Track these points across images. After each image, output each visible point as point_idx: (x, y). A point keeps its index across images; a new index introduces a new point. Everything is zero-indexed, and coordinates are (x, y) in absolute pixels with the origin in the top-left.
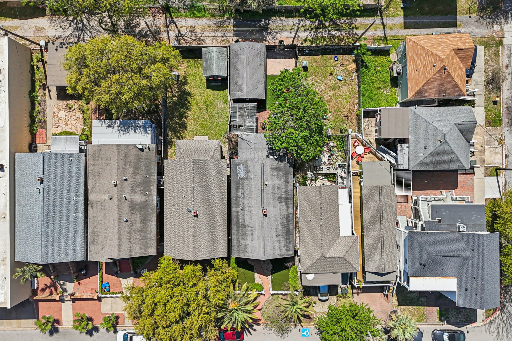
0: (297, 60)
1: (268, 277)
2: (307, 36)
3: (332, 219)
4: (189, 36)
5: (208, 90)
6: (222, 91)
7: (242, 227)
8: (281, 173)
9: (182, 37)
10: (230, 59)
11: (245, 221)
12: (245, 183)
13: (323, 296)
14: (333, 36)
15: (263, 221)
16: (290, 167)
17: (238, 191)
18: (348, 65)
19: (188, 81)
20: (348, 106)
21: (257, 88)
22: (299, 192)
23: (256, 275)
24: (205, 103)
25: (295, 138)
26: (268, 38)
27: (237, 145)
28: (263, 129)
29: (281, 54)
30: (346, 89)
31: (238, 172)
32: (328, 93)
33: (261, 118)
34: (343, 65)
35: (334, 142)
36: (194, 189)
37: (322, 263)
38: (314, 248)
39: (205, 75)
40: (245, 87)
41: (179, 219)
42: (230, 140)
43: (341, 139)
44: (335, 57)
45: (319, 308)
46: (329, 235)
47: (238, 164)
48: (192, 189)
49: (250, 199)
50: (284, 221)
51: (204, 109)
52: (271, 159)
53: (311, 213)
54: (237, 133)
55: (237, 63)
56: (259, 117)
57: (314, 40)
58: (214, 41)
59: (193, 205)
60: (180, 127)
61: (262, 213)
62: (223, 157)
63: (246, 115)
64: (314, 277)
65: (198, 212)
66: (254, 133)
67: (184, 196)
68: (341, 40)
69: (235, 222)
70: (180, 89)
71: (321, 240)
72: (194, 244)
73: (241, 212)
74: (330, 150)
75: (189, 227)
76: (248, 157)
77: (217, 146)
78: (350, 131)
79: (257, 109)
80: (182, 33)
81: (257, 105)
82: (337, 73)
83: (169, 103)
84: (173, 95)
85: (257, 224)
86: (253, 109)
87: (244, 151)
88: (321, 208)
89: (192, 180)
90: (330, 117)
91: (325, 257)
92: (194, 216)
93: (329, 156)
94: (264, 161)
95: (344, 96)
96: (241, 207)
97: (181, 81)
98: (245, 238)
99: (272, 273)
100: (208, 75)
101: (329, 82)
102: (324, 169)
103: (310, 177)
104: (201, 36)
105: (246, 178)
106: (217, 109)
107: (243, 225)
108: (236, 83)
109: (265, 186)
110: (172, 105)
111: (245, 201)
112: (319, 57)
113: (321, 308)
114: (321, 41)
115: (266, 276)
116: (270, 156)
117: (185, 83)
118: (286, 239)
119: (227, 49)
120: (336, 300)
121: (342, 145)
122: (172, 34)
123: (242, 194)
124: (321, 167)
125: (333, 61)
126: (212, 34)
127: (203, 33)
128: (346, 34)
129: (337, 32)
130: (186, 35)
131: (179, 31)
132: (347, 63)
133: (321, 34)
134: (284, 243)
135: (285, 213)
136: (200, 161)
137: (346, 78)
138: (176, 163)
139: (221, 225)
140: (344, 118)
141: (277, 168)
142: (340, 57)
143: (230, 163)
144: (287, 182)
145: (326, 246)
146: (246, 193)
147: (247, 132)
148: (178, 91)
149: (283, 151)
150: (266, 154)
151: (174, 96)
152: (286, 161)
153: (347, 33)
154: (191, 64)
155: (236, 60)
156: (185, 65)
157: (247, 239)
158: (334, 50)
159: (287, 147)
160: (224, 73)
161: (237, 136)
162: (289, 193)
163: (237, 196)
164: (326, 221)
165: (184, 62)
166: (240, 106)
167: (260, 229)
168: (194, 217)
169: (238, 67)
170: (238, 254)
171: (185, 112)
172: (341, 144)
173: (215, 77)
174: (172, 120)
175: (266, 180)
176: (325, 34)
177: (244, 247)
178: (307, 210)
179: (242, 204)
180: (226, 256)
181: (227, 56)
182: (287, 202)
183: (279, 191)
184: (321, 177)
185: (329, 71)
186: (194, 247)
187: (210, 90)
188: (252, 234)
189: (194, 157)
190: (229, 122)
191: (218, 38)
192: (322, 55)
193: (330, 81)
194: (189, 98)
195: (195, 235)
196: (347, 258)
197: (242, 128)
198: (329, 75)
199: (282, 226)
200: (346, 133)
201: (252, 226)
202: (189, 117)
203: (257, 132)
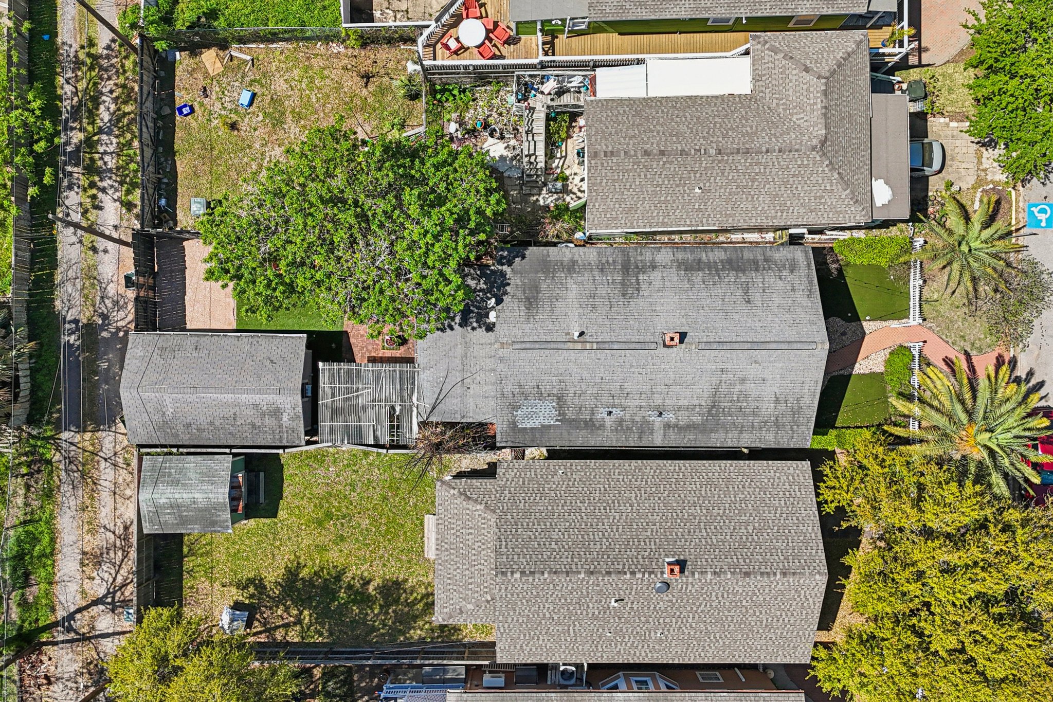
0: (188, 232)
1: (867, 332)
2: (115, 200)
3: (698, 118)
4: (113, 572)
5: (282, 514)
6: (285, 470)
7: (717, 415)
8: (543, 286)
9: (115, 592)
10: (178, 447)
11: (697, 402)
12: (576, 401)
13: (931, 159)
14: (117, 118)
15: (702, 346)
16: (523, 257)
17: (600, 425)
18: (206, 75)
19: (251, 575)
20: (336, 74)
21: (272, 361)
22: (607, 228)
23: (861, 368)
24: (320, 523)
25: (429, 236)
26: (120, 324)
27: (452, 425)
28: (403, 341)
29: (171, 283)
30: (282, 80)
31: (537, 424)
32: (292, 136)
33: (370, 347)
34: (205, 88)
35: (449, 121)
36: (592, 573)
37: (841, 153)
38: (794, 176)
39: (227, 526)
40: (265, 399)
41: (690, 620)
42: (438, 447)
43: (439, 96)
44: (181, 113)
45: (963, 172)
46: (751, 127)
47: (513, 425)
48: (593, 578)
49: (629, 387)
50: (698, 277)
51: (339, 526)
52: (497, 317)
53: (677, 186)
54: (415, 428)
55: (189, 425)
56: (367, 355)
57: (128, 179)
58: (128, 492)
59: (647, 576)
60: (397, 601)
61: (675, 349)
62: (490, 472)
63: (358, 396)
64: (881, 181)
65: (667, 560)
66: (414, 372)
67: (613, 603)
68: (129, 96)
69: (700, 436)
70: (278, 601)
71: (767, 151)
72: (775, 574)
73: (670, 417)
74: (473, 132)
75: (716, 588)
76: (490, 390)
77: (456, 492)
78: (411, 67)
79: (339, 360)
80: (102, 591)
81: (324, 360)
82: (229, 106)
83: (321, 635)
84: (295, 624)
85: (709, 366)
86: (339, 373)
87: (471, 403)
88: (662, 153)
89: (563, 578)
90: (369, 129)
91: (825, 142)
92: (682, 571)
93: (492, 135)
94: (505, 340)
95: (304, 86)
96: (654, 418)
97: (252, 596)
98: (754, 405)
99: (856, 318)
100: (227, 515)
101: (257, 133)
102: (532, 152)
103: (555, 196)
104: (114, 533)
105: (559, 398)
106: (340, 487)
107: (709, 412)
108: (254, 426)
109: (586, 338)
110: (327, 627)
111: (632, 403)
112: (182, 165)
113: (964, 165)
114: (129, 156)
115: (863, 338)
116: (488, 321)
117: (258, 584)
118: (757, 270)
119: (148, 454)
120: (942, 120)
121: (456, 92)
122: (105, 623)
123: (610, 413)
124: (527, 159)
125: (192, 121)
126: (105, 496)
127: (105, 527)
128: (109, 78)
129: (102, 108)
130: (111, 580)
131: (95, 603)
132: (199, 76)
133: (107, 158)
134: (771, 279)
135: (673, 276)
136: (504, 550)
137: (247, 79)
138: (506, 626)
139: (709, 483)
140: (371, 87)
141: (528, 299)
142: (181, 97)
143: (511, 447)
144: (571, 267)
145: (786, 137)
146: (605, 399)
147: (412, 393)
148: (282, 607)
149: (473, 279)
150: (481, 332)
151: (299, 622)
152: (505, 268)
153: (106, 76)
154: (199, 565)
155: (180, 427)
156: (203, 584)
157: (758, 399)
158: (159, 116)
159: (459, 265)
160: (223, 465)
161: (423, 425)
162: (607, 262)
163: (616, 429)
164: (704, 137)
165: (192, 587)
166: (328, 414)
167: (728, 354)
168: (686, 573)
169: (203, 420)
170: (803, 428)
171: (350, 587)
172: (454, 96)
173: (235, 493)
174: (373, 626)
175: (568, 334)
176: (109, 143)
177: (782, 407)
178: (666, 202)
179: (642, 413)
180: (807, 465)
181: (171, 454)
182: (637, 267)
183: (602, 291)
184: (557, 161)
185: (223, 132)
186: (784, 574)
187: (281, 507)
188: (743, 381)
189: (488, 568)
190: (380, 450)
191: (120, 480)
192: (174, 154)
193: (255, 130)
194: (304, 573)
195: (745, 569)
196: (827, 68)
197: (398, 409)
198: (236, 132)
199: (714, 284)
200: (419, 79)
201: (715, 380)
202: (366, 574)
203: (410, 361)
